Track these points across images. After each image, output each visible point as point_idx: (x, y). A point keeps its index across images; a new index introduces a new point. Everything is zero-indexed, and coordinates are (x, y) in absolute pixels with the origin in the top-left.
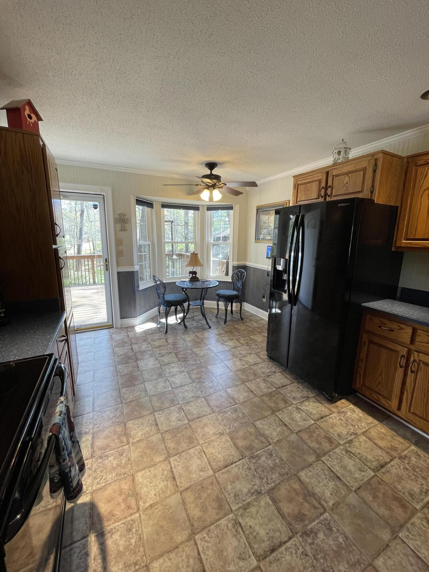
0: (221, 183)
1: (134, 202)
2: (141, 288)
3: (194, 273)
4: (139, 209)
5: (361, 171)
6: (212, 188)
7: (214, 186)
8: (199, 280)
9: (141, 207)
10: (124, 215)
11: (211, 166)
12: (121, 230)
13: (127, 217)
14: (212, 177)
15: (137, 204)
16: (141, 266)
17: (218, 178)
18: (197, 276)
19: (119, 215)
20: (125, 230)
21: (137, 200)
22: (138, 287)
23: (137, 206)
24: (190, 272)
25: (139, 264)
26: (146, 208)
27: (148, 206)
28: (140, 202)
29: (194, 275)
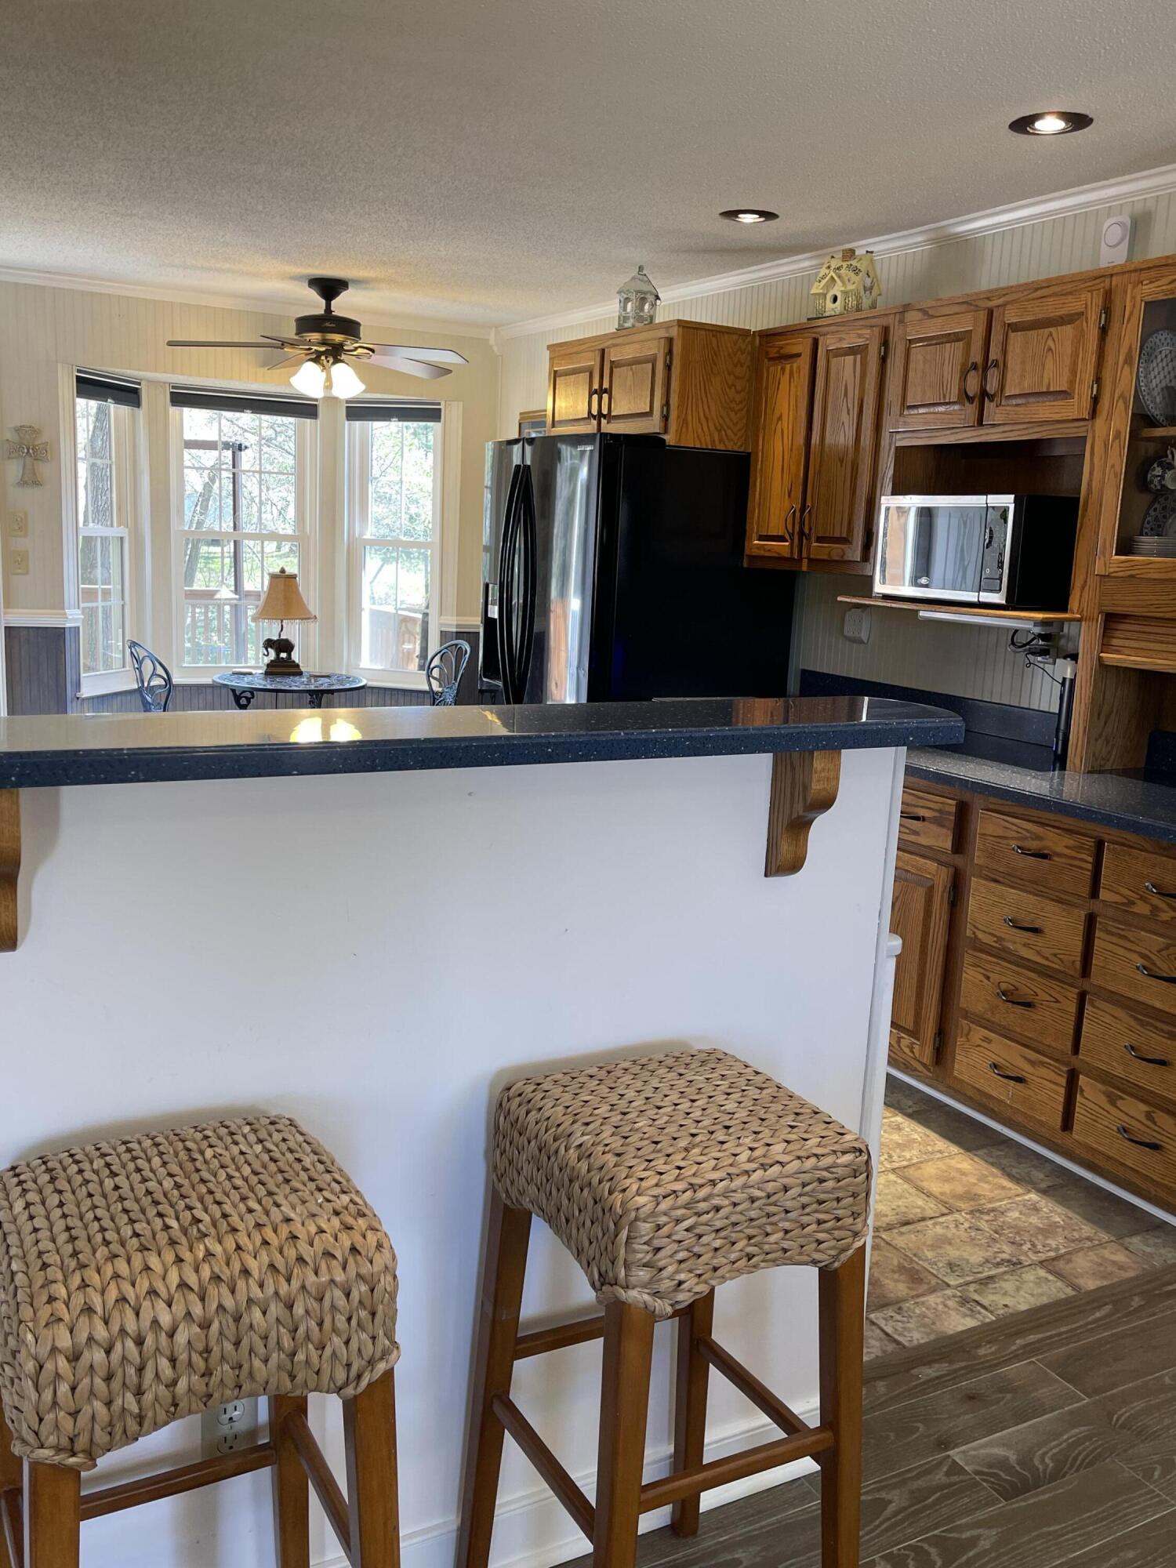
0: (357, 345)
1: (68, 385)
2: (87, 691)
3: (284, 646)
4: (87, 408)
5: (647, 362)
6: (331, 360)
7: (335, 353)
8: (300, 674)
9: (93, 404)
10: (35, 431)
11: (330, 288)
12: (23, 483)
13: (45, 438)
14: (327, 324)
15: (81, 393)
16: (91, 614)
17: (350, 327)
18: (295, 656)
19: (18, 430)
20: (36, 483)
21: (79, 380)
22: (78, 685)
23: (81, 402)
24: (269, 644)
25: (82, 605)
26: (112, 406)
27: (118, 401)
28: (89, 386)
29: (283, 655)
